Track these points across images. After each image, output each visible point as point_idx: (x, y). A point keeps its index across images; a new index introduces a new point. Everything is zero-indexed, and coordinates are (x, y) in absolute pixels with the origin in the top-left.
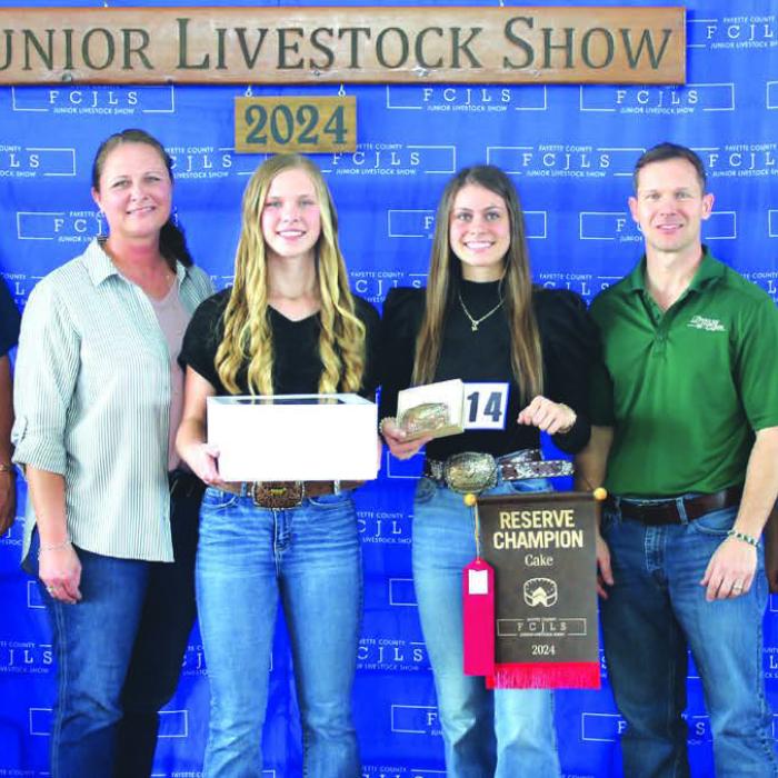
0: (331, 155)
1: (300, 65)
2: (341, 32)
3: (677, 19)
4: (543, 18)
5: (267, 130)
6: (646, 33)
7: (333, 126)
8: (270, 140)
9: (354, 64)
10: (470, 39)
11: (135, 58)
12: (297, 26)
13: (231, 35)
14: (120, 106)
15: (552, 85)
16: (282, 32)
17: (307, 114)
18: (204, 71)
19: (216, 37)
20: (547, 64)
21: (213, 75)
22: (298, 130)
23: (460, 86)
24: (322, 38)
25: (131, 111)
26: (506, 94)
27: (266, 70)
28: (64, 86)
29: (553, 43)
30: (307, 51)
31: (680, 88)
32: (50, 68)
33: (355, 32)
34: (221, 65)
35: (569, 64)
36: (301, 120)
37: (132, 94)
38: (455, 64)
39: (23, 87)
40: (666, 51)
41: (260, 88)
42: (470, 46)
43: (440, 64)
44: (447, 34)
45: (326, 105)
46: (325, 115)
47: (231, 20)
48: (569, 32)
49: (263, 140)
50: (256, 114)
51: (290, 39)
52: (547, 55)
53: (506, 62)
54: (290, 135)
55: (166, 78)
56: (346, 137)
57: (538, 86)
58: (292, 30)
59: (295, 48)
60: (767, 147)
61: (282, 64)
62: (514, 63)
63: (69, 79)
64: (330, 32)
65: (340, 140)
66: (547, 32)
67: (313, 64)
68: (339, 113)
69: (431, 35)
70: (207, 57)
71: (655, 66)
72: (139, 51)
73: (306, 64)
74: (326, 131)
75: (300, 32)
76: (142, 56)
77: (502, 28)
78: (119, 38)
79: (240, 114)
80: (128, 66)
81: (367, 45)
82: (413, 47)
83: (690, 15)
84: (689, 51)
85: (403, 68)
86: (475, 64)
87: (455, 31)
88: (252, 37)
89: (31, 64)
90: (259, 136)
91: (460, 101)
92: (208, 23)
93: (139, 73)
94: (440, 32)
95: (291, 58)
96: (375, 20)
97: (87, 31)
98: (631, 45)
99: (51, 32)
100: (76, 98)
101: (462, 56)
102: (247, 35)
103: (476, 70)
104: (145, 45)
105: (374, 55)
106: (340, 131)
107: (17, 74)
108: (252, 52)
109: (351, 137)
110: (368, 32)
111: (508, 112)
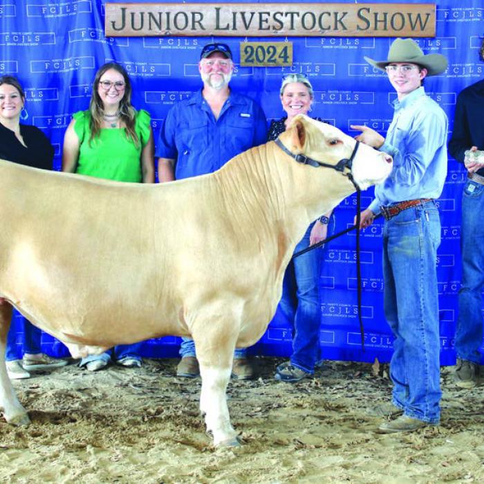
0: (281, 68)
1: (269, 28)
2: (286, 14)
3: (432, 9)
4: (374, 8)
5: (254, 56)
6: (419, 15)
7: (283, 55)
8: (255, 61)
9: (292, 28)
10: (342, 17)
11: (197, 24)
12: (268, 11)
13: (239, 16)
14: (190, 45)
15: (377, 38)
16: (260, 14)
17: (271, 50)
18: (227, 31)
19: (232, 16)
20: (376, 28)
21: (230, 32)
22: (268, 57)
23: (337, 38)
24: (278, 17)
25: (195, 48)
26: (357, 41)
27: (254, 30)
28: (166, 37)
29: (378, 19)
30: (271, 22)
31: (433, 39)
32: (160, 28)
33: (292, 14)
34: (234, 28)
35: (385, 28)
36: (269, 52)
37: (195, 41)
38: (336, 28)
39: (148, 37)
40: (427, 24)
41: (251, 38)
42: (342, 20)
43: (329, 28)
44: (332, 15)
45: (280, 46)
46: (279, 50)
47: (239, 8)
48: (385, 14)
49: (252, 61)
50: (249, 50)
51: (265, 16)
52: (376, 25)
53: (358, 27)
54: (264, 59)
55: (211, 34)
56: (288, 60)
57: (371, 38)
58: (265, 13)
59: (266, 21)
60: (470, 65)
61: (261, 28)
62: (362, 27)
63: (168, 34)
64: (282, 14)
65: (285, 61)
66: (376, 14)
67: (274, 28)
68: (285, 49)
69: (325, 15)
70: (228, 25)
71: (423, 29)
72: (199, 22)
73: (271, 28)
74: (280, 57)
75: (269, 14)
76: (200, 24)
77: (356, 12)
78: (190, 16)
79: (242, 49)
80: (193, 28)
81: (297, 19)
82: (318, 20)
83: (437, 7)
84: (437, 23)
85: (313, 30)
86: (345, 28)
88: (248, 16)
89: (152, 27)
90: (250, 59)
91: (337, 44)
92: (228, 10)
93: (198, 31)
94: (329, 14)
95: (264, 25)
96: (301, 9)
97: (176, 13)
98: (412, 20)
99: (160, 14)
100: (171, 42)
101: (339, 24)
102: (246, 15)
103: (345, 31)
104: (202, 19)
105: (301, 24)
106: (286, 57)
107: (145, 31)
108: (247, 23)
109: (290, 60)
110: (298, 14)
111: (358, 48)
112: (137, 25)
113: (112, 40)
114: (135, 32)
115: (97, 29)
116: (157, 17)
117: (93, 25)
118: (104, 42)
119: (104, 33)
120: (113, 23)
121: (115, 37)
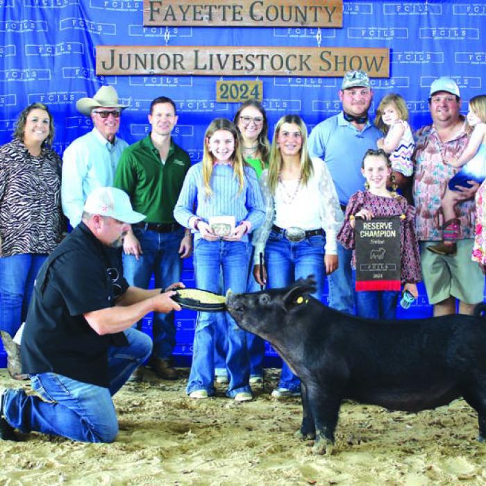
1: (242, 68)
2: (257, 56)
3: (386, 53)
4: (335, 52)
5: (228, 93)
6: (374, 59)
7: (254, 92)
8: (230, 97)
9: (262, 68)
10: (307, 59)
11: (178, 65)
12: (242, 54)
13: (215, 57)
14: (172, 83)
15: (338, 77)
16: (234, 56)
17: (244, 88)
18: (204, 71)
19: (209, 58)
20: (336, 70)
21: (208, 72)
22: (241, 93)
23: (302, 77)
24: (250, 58)
25: (175, 86)
26: (320, 81)
27: (228, 70)
29: (339, 61)
30: (244, 63)
32: (145, 68)
33: (262, 56)
34: (211, 68)
35: (344, 69)
36: (242, 90)
37: (176, 79)
38: (301, 69)
39: (133, 76)
40: (382, 65)
41: (225, 77)
42: (307, 62)
43: (295, 68)
44: (298, 57)
45: (251, 84)
46: (251, 88)
47: (215, 51)
48: (345, 57)
49: (227, 97)
50: (224, 87)
51: (238, 58)
52: (336, 66)
53: (321, 68)
54: (238, 95)
55: (189, 73)
57: (333, 77)
58: (238, 55)
59: (240, 62)
61: (234, 68)
62: (324, 68)
63: (152, 73)
64: (253, 56)
66: (336, 57)
67: (246, 68)
68: (256, 87)
69: (292, 58)
70: (206, 65)
71: (377, 70)
72: (180, 63)
73: (244, 68)
74: (251, 94)
75: (242, 56)
76: (181, 64)
77: (319, 54)
78: (172, 57)
79: (218, 87)
80: (175, 68)
81: (267, 62)
82: (284, 62)
83: (391, 51)
84: (391, 65)
85: (281, 70)
86: (309, 69)
87: (301, 56)
88: (223, 58)
89: (138, 67)
90: (226, 95)
91: (302, 83)
92: (205, 52)
93: (179, 71)
94: (295, 56)
95: (238, 66)
96: (270, 52)
97: (160, 54)
98: (369, 62)
99: (145, 55)
100: (154, 80)
101: (303, 65)
102: (221, 57)
103: (309, 71)
104: (182, 60)
105: (270, 65)
106: (257, 94)
107: (132, 71)
108: (223, 63)
109: (260, 96)
110: (267, 56)
111: (321, 88)
112: (125, 65)
113: (102, 78)
114: (123, 71)
115: (88, 69)
116: (142, 58)
117: (85, 64)
118: (95, 80)
119: (95, 72)
120: (104, 63)
121: (105, 76)
